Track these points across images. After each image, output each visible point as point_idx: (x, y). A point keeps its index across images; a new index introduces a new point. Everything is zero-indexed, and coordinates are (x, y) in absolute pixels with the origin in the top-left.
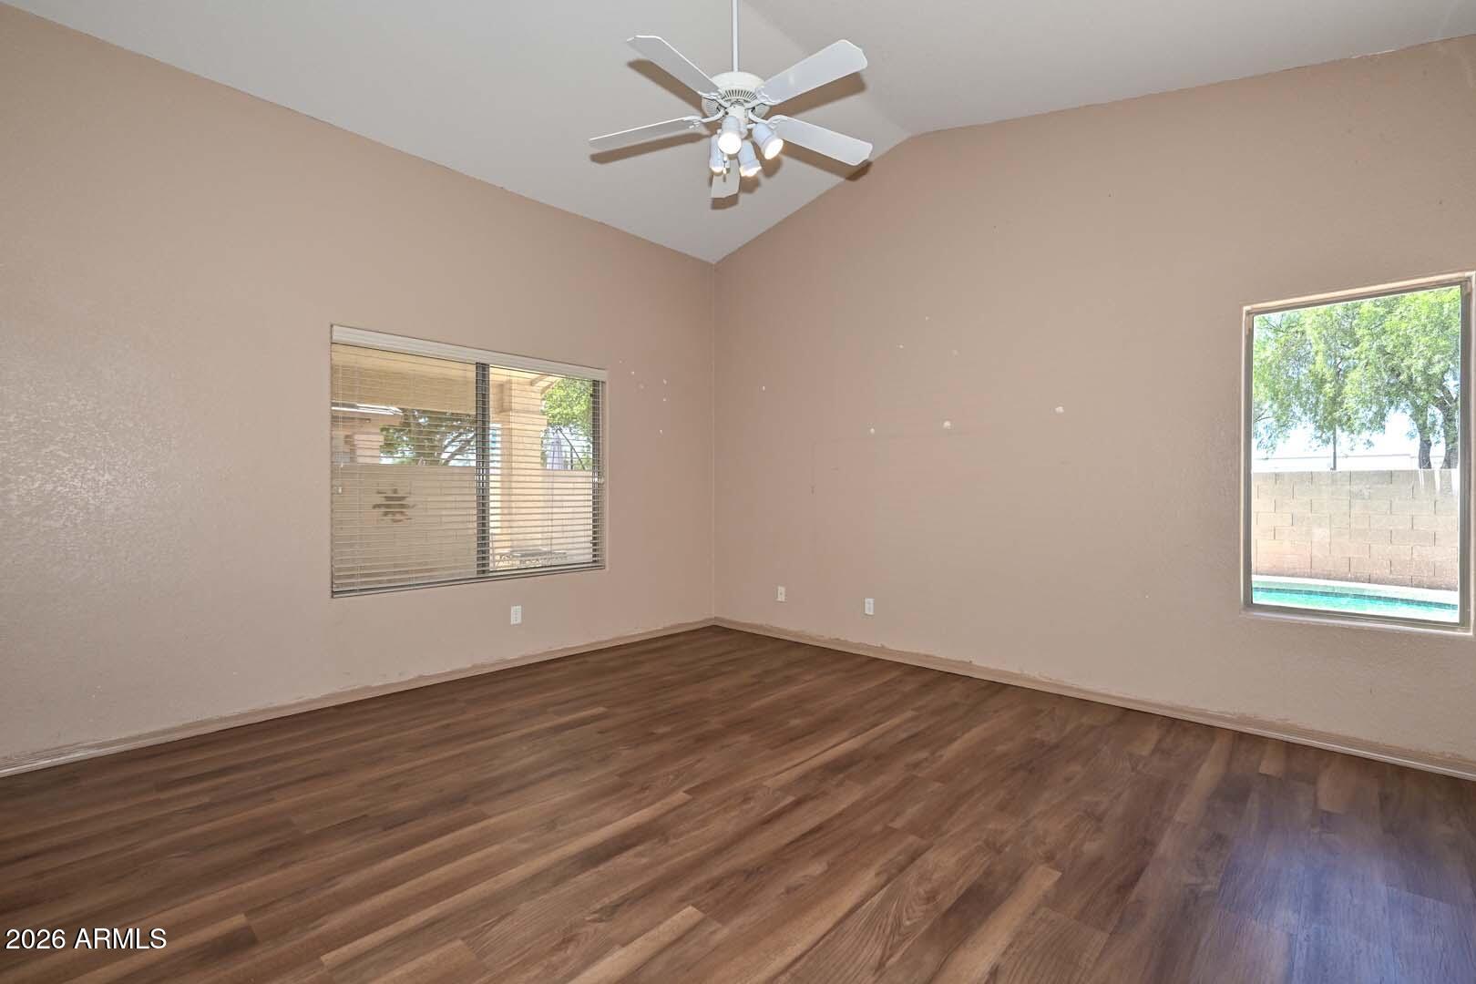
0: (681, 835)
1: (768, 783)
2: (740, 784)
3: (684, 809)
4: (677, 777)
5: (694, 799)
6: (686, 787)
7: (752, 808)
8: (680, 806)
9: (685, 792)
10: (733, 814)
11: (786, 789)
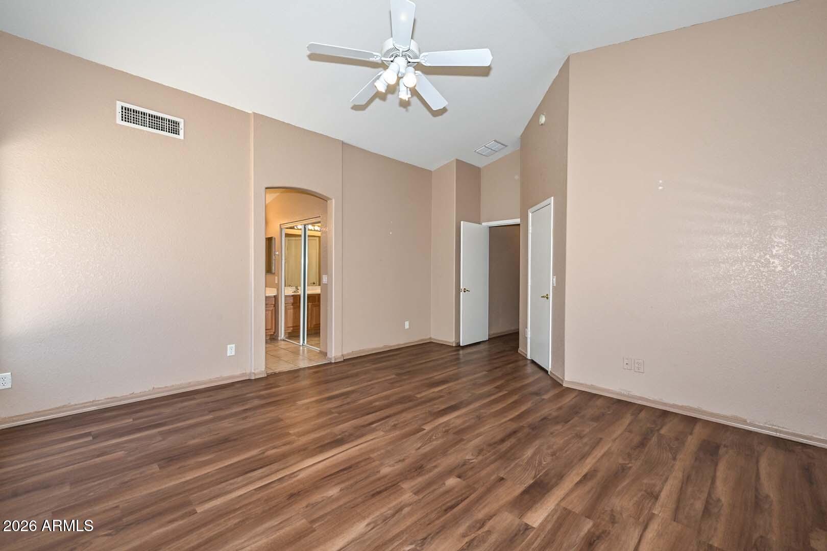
0: (424, 413)
1: (382, 433)
2: (397, 433)
3: (424, 422)
4: (431, 438)
5: (420, 426)
6: (425, 431)
7: (393, 422)
8: (426, 423)
9: (425, 429)
10: (402, 420)
11: (374, 430)
